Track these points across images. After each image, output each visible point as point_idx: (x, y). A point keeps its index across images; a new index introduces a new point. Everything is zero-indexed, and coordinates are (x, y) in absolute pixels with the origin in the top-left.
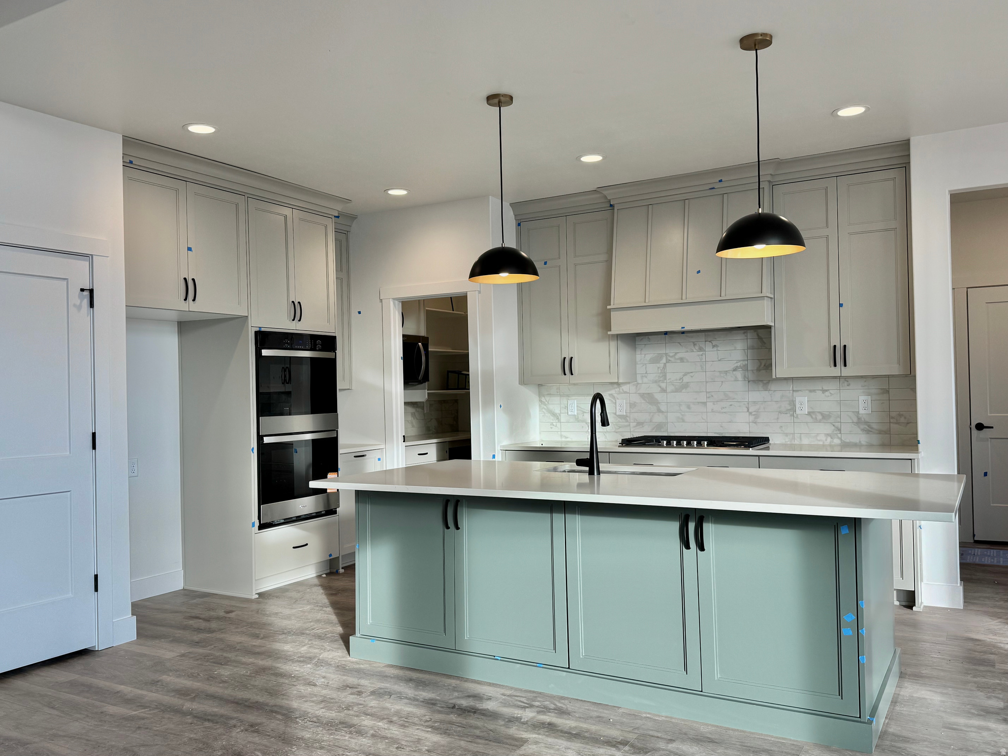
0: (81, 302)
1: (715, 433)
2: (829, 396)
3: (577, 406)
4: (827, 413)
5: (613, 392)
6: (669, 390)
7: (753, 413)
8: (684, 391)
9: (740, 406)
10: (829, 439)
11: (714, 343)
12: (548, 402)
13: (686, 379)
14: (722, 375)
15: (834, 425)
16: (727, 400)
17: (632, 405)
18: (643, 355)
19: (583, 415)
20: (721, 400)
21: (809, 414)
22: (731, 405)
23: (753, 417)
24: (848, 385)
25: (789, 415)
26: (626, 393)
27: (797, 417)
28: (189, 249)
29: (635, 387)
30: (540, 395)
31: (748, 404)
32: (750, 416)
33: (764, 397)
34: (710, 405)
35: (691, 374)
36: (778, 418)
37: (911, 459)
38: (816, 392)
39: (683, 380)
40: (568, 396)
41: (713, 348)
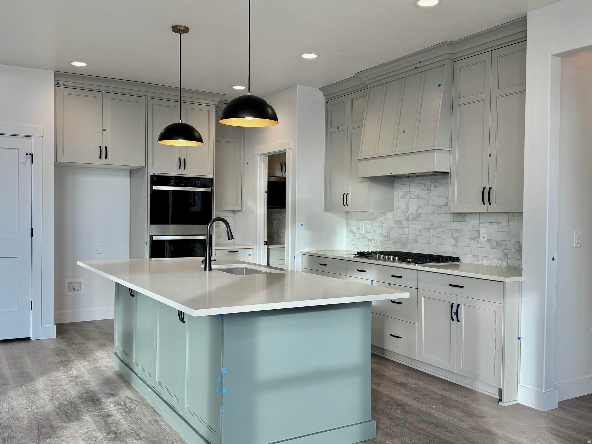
0: (26, 161)
1: (433, 252)
2: (501, 228)
3: (364, 228)
4: (500, 241)
5: (381, 219)
6: (410, 218)
7: (456, 239)
8: (418, 219)
9: (448, 233)
10: (500, 262)
11: (436, 184)
12: (351, 224)
13: (420, 211)
14: (439, 209)
15: (503, 252)
16: (441, 227)
17: (391, 228)
18: (398, 193)
19: (367, 234)
20: (437, 228)
21: (489, 241)
22: (443, 232)
23: (455, 241)
24: (514, 220)
25: (476, 241)
26: (388, 219)
27: (481, 244)
28: (104, 130)
29: (393, 215)
30: (347, 219)
31: (453, 231)
32: (454, 240)
33: (462, 227)
34: (431, 230)
35: (422, 208)
36: (469, 244)
37: (503, 282)
38: (493, 224)
39: (418, 212)
40: (360, 220)
41: (435, 188)
